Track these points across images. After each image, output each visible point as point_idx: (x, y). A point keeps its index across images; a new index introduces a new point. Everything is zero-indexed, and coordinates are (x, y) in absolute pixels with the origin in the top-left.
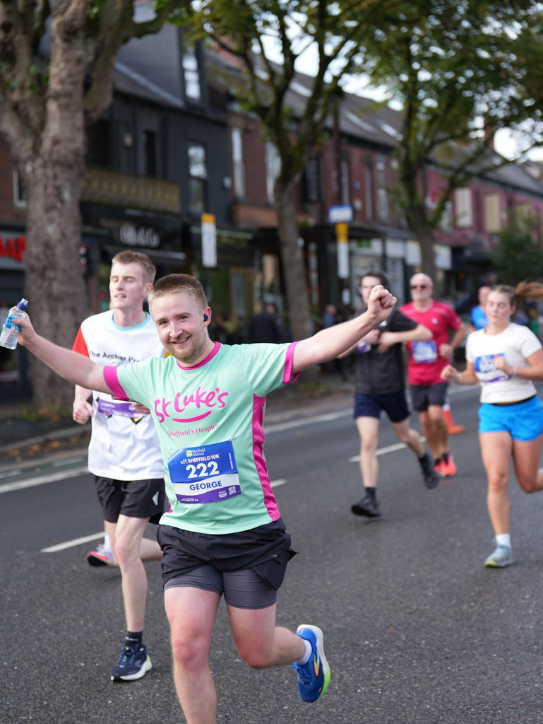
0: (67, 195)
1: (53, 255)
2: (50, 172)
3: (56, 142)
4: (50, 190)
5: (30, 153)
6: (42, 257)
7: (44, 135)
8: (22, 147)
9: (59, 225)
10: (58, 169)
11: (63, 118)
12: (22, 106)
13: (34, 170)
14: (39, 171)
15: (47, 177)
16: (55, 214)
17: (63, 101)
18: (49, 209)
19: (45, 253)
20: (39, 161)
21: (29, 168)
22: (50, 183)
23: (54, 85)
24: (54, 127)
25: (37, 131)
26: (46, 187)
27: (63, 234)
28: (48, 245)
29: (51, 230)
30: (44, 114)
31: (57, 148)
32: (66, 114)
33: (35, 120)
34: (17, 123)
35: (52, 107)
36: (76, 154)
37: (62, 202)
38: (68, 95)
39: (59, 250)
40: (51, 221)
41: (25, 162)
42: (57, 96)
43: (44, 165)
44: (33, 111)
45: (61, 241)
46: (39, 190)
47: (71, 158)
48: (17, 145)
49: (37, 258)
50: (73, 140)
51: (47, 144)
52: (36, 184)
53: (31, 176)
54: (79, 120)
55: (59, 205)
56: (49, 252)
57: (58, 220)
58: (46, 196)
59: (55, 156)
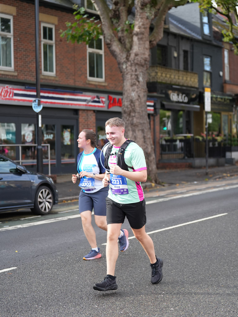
0: (141, 79)
1: (134, 106)
2: (133, 69)
3: (136, 55)
4: (133, 76)
5: (125, 59)
6: (129, 106)
7: (131, 52)
8: (122, 57)
9: (137, 92)
10: (137, 67)
11: (139, 44)
12: (122, 38)
13: (126, 67)
14: (129, 68)
15: (132, 71)
16: (135, 87)
17: (140, 36)
18: (133, 85)
19: (130, 105)
20: (129, 63)
21: (124, 67)
22: (133, 73)
23: (136, 29)
24: (136, 48)
25: (128, 50)
26: (131, 75)
27: (139, 96)
28: (132, 101)
29: (133, 94)
30: (131, 42)
31: (137, 57)
32: (141, 42)
33: (128, 45)
34: (120, 46)
35: (135, 39)
36: (145, 60)
37: (139, 82)
38: (142, 33)
39: (137, 103)
40: (133, 91)
41: (123, 64)
42: (137, 34)
43: (131, 65)
44: (127, 41)
45: (138, 100)
46: (129, 76)
47: (143, 62)
48: (119, 56)
49: (127, 107)
50: (144, 54)
51: (132, 56)
52: (127, 74)
53: (125, 70)
54: (147, 45)
55: (137, 83)
56: (132, 104)
57: (136, 90)
58: (132, 79)
59: (136, 61)
